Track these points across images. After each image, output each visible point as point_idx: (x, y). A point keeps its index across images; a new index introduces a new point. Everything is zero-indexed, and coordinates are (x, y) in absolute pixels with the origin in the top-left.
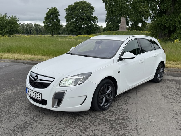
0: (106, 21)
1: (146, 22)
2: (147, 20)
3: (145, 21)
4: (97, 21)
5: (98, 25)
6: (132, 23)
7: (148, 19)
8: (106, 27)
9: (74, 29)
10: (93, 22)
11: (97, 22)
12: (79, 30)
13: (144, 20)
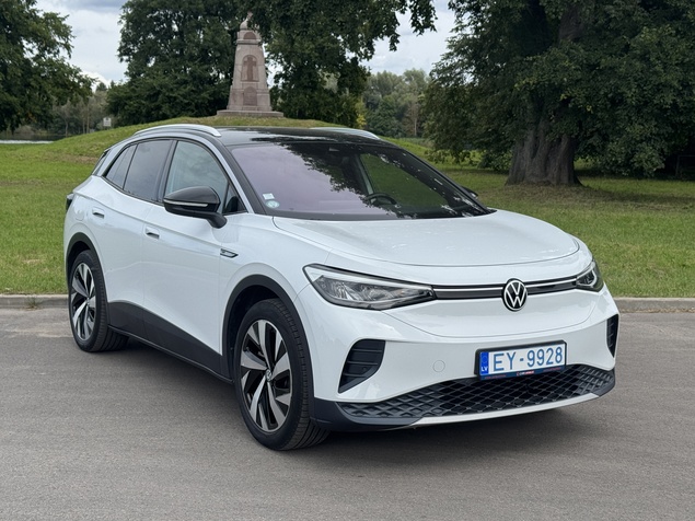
0: (124, 51)
1: (363, 63)
2: (369, 58)
3: (354, 60)
4: (67, 47)
5: (74, 72)
6: (286, 69)
7: (372, 50)
10: (36, 52)
11: (63, 52)
13: (350, 55)
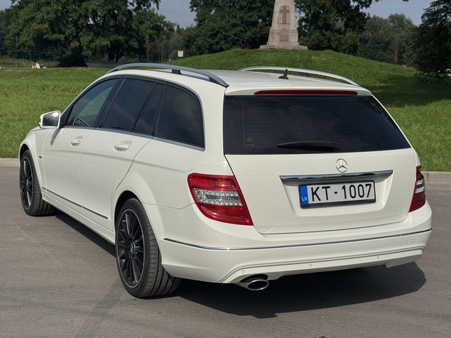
0: (194, 4)
1: (364, 10)
4: (156, 1)
5: (161, 19)
6: (307, 15)
8: (199, 26)
9: (54, 32)
12: (77, 38)
13: (354, 4)
